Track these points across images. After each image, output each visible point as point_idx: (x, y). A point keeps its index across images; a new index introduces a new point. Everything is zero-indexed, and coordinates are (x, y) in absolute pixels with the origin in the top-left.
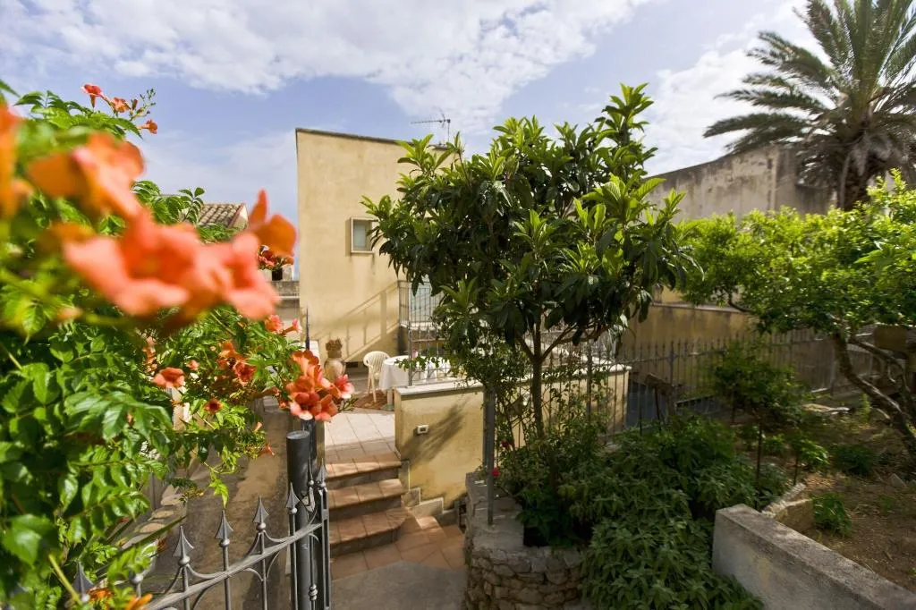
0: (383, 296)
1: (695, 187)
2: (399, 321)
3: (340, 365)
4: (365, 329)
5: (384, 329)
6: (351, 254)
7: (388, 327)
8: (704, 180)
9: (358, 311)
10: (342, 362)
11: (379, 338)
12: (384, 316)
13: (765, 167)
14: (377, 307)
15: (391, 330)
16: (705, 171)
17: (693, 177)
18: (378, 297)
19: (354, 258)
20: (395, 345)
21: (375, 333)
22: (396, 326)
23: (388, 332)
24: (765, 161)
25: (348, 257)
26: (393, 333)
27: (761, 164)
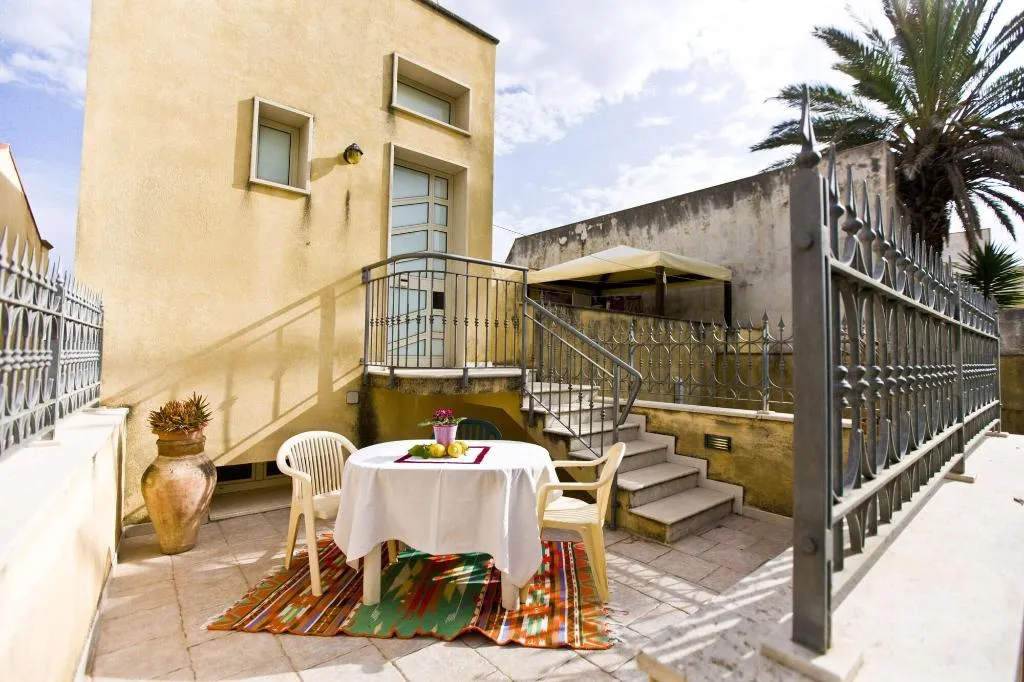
0: (328, 302)
1: (763, 201)
2: (363, 363)
3: (199, 477)
4: (277, 379)
5: (325, 380)
6: (250, 185)
7: (335, 377)
8: (775, 192)
9: (259, 332)
10: (207, 468)
11: (314, 402)
12: (329, 348)
13: (869, 169)
14: (312, 326)
15: (344, 382)
16: (777, 179)
17: (759, 189)
18: (316, 302)
19: (256, 195)
20: (351, 417)
21: (302, 390)
22: (357, 374)
23: (336, 387)
24: (868, 162)
25: (241, 192)
26: (347, 390)
27: (862, 166)
